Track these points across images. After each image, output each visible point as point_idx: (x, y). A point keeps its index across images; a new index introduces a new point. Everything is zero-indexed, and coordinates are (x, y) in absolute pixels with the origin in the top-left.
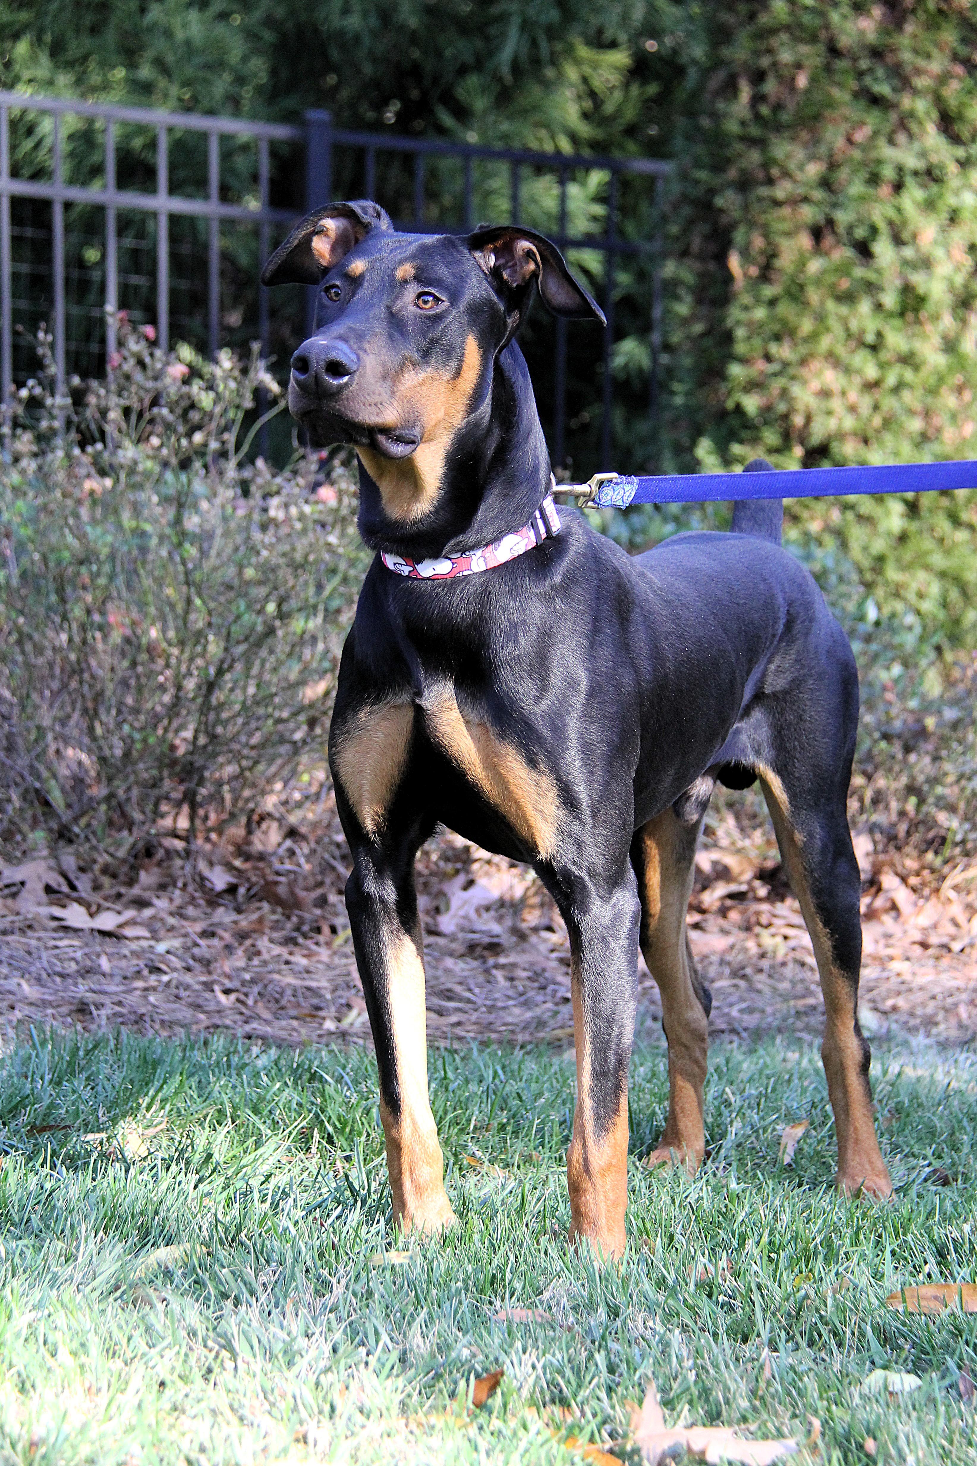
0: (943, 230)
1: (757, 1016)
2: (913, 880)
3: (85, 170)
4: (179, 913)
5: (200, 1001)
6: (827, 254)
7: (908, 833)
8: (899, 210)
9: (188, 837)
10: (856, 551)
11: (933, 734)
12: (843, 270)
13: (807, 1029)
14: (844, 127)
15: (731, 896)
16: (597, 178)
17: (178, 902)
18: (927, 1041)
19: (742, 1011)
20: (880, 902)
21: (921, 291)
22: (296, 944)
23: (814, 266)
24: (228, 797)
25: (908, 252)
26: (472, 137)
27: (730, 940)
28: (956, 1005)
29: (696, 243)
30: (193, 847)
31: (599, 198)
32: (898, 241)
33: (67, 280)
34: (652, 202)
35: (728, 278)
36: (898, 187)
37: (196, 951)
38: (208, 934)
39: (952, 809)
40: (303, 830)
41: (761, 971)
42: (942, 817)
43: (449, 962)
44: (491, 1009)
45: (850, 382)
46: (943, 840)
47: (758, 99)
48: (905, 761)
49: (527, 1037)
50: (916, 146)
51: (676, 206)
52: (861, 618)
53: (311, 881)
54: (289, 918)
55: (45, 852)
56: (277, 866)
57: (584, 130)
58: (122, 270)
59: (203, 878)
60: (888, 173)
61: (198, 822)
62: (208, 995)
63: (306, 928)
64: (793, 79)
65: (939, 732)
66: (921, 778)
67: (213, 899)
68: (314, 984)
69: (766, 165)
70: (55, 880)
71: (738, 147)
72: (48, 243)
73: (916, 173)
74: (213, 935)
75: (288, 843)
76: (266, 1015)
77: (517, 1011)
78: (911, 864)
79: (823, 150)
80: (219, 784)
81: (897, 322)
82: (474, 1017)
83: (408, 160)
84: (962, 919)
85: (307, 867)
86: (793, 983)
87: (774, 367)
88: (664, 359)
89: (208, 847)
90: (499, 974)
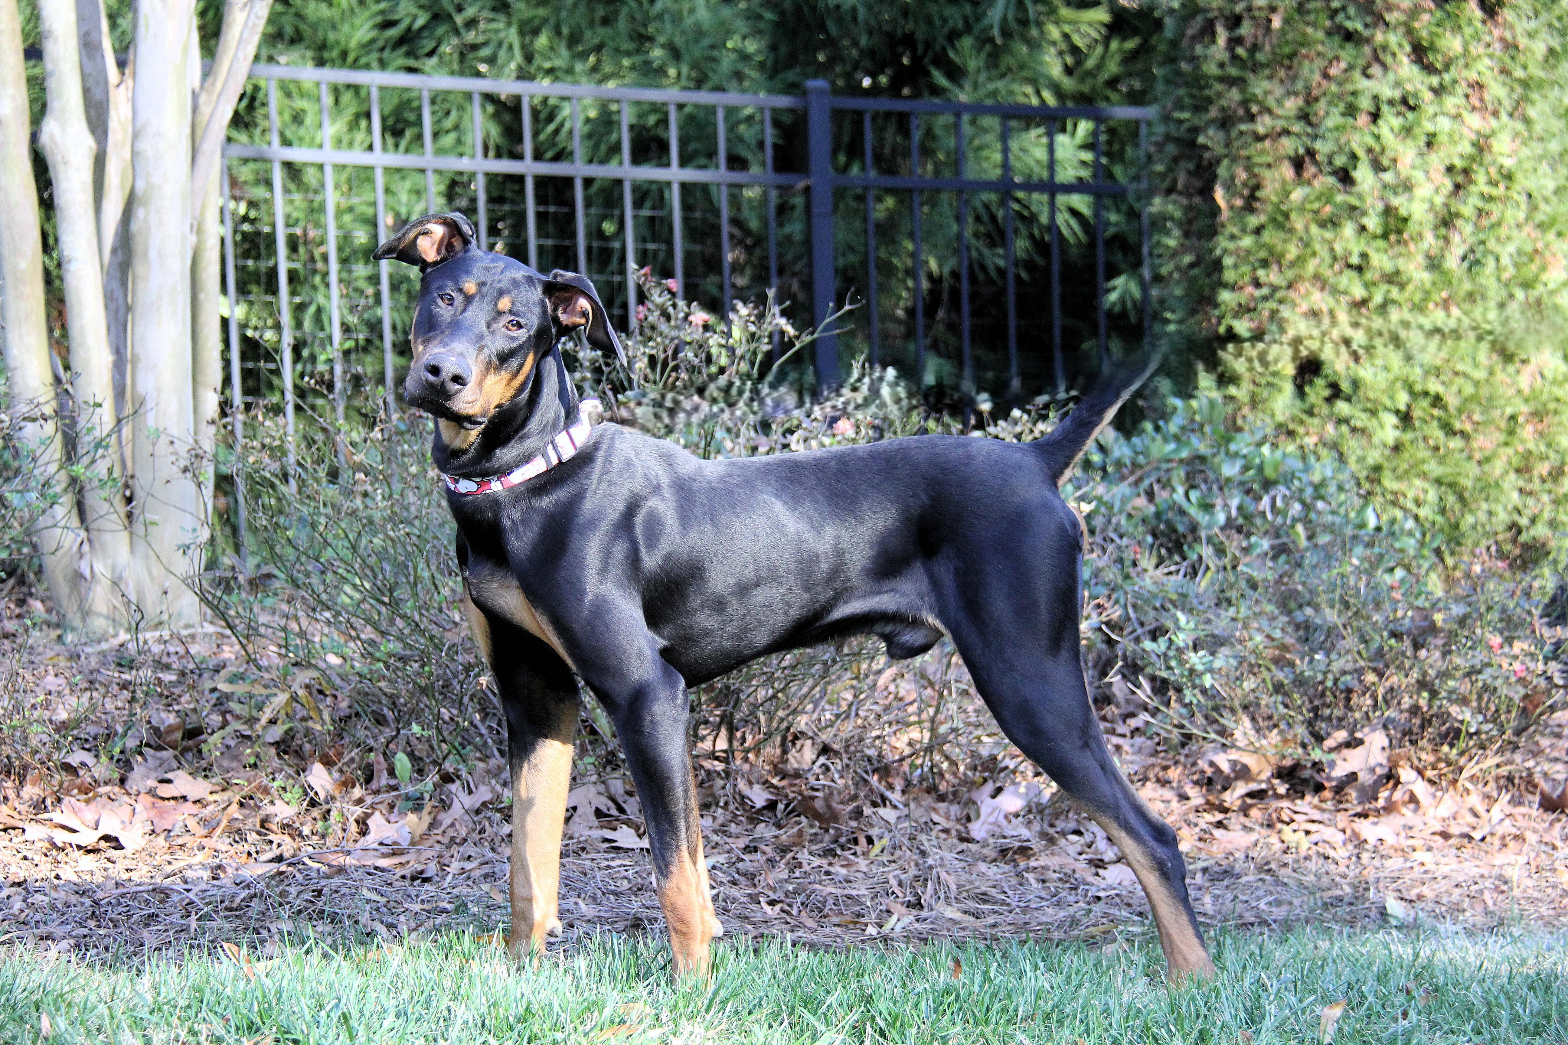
0: (1421, 155)
1: (1285, 908)
2: (1430, 773)
3: (603, 148)
4: (722, 830)
5: (747, 913)
6: (1309, 183)
7: (1423, 727)
8: (1377, 137)
9: (727, 757)
10: (1353, 464)
11: (1442, 630)
12: (1326, 197)
13: (1335, 919)
14: (1319, 63)
15: (1251, 795)
16: (1084, 127)
17: (720, 820)
18: (1455, 928)
19: (1270, 904)
20: (1398, 795)
21: (1403, 212)
22: (835, 855)
23: (1297, 195)
24: (763, 719)
25: (1388, 177)
26: (964, 97)
27: (1253, 837)
28: (1481, 892)
29: (1182, 179)
30: (733, 767)
31: (1086, 146)
32: (1378, 167)
33: (589, 250)
34: (1137, 145)
35: (1215, 210)
36: (1375, 116)
37: (740, 865)
38: (750, 849)
39: (1464, 701)
40: (836, 747)
41: (1286, 865)
42: (1454, 710)
43: (982, 867)
44: (1025, 910)
45: (1338, 302)
46: (1458, 732)
47: (1234, 42)
48: (1416, 657)
49: (1063, 936)
50: (1391, 76)
51: (1160, 146)
52: (1362, 525)
53: (845, 795)
54: (827, 831)
55: (594, 778)
56: (812, 781)
57: (1068, 84)
58: (641, 239)
59: (743, 797)
60: (1365, 103)
61: (736, 744)
62: (754, 907)
63: (843, 840)
64: (1269, 21)
65: (1447, 627)
66: (1432, 672)
67: (755, 816)
68: (854, 893)
69: (1245, 103)
70: (603, 803)
71: (1218, 87)
72: (571, 216)
73: (1391, 103)
74: (756, 850)
75: (822, 760)
76: (811, 923)
77: (1050, 911)
78: (1428, 757)
79: (1300, 85)
80: (756, 706)
81: (1381, 243)
82: (1010, 918)
83: (903, 121)
84: (1481, 809)
85: (841, 782)
86: (1318, 877)
87: (1265, 291)
88: (1155, 292)
89: (746, 767)
90: (1031, 877)
